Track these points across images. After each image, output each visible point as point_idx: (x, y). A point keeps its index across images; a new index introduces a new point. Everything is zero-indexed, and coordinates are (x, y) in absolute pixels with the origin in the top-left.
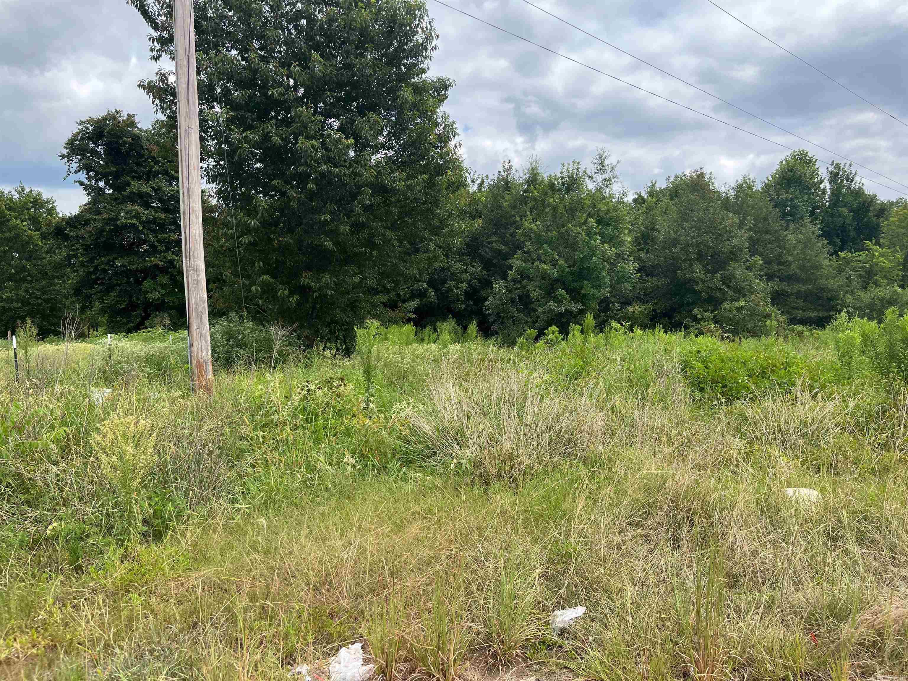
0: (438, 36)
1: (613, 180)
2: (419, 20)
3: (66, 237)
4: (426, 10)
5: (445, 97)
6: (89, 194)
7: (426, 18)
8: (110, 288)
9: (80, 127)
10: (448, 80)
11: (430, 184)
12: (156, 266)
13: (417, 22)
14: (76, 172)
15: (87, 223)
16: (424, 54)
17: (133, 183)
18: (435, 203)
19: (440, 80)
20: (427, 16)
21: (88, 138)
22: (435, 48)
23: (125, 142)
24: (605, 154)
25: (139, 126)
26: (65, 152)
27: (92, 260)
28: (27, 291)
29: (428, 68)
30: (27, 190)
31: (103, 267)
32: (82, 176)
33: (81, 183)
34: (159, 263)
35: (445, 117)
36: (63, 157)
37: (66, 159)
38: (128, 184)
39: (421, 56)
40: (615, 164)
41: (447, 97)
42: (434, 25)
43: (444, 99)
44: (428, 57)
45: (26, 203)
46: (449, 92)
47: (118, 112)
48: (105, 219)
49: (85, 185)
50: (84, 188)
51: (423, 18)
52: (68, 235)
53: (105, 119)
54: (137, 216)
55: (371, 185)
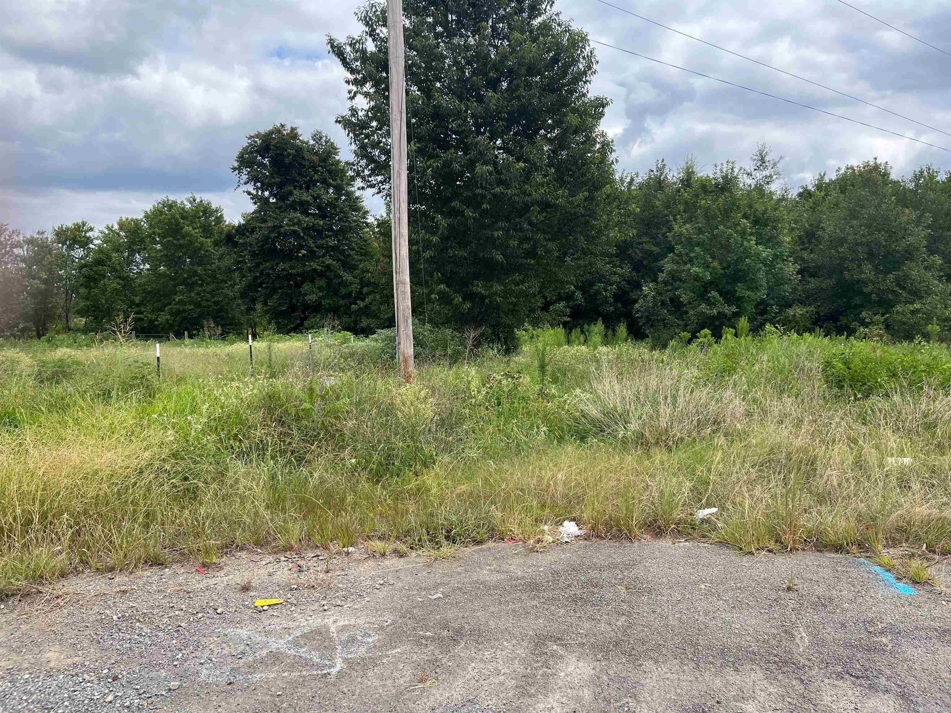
0: (597, 62)
1: (775, 177)
2: (581, 51)
3: (235, 244)
4: (588, 40)
5: (602, 114)
6: (255, 203)
7: (587, 48)
8: (274, 291)
9: (249, 141)
10: (606, 99)
11: (590, 199)
12: (315, 270)
13: (579, 52)
14: (246, 183)
15: (253, 230)
16: (584, 79)
17: (295, 192)
18: (593, 215)
19: (597, 99)
20: (589, 45)
21: (257, 151)
22: (595, 73)
23: (289, 154)
24: (766, 150)
25: (301, 138)
26: (236, 164)
27: (258, 266)
28: (199, 294)
29: (588, 92)
30: (198, 200)
31: (267, 271)
32: (250, 188)
33: (249, 193)
34: (318, 267)
35: (603, 135)
36: (234, 169)
37: (237, 172)
38: (291, 194)
39: (581, 80)
40: (777, 160)
41: (604, 115)
42: (595, 53)
43: (600, 118)
44: (588, 81)
45: (197, 212)
46: (606, 110)
47: (283, 126)
48: (270, 227)
49: (252, 194)
50: (251, 198)
51: (584, 48)
52: (237, 242)
53: (271, 133)
54: (299, 223)
55: (538, 203)
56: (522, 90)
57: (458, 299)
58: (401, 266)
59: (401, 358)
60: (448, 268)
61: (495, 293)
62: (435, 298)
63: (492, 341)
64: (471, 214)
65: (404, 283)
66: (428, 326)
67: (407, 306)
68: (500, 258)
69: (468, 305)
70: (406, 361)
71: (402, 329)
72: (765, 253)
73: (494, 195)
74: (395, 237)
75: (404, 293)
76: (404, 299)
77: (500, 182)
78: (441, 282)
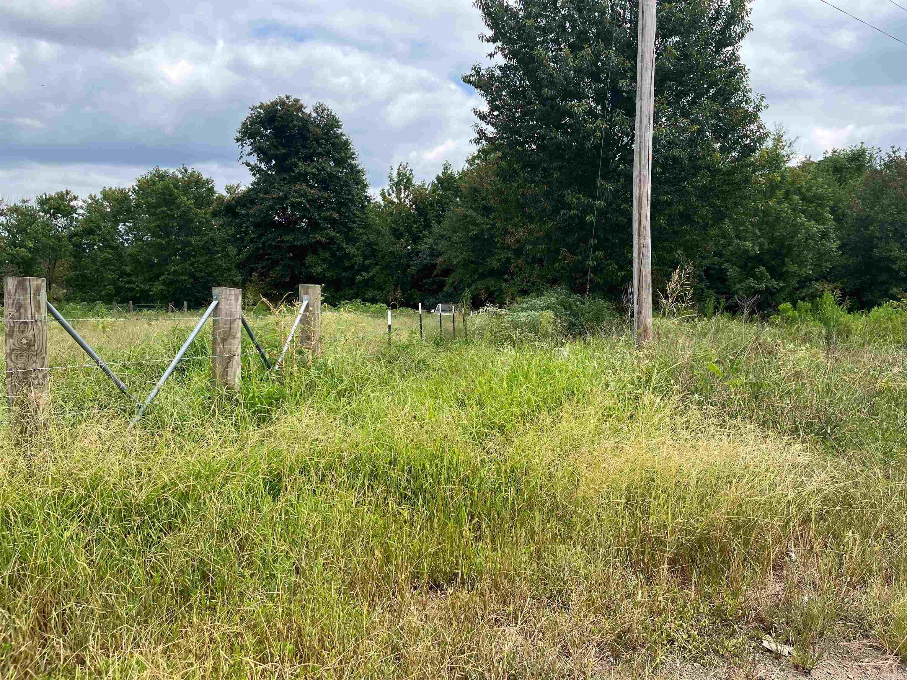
6: (254, 175)
9: (252, 112)
12: (319, 242)
14: (249, 154)
15: (252, 202)
17: (300, 164)
21: (259, 123)
23: (295, 126)
25: (304, 110)
26: (239, 135)
30: (190, 171)
32: (253, 160)
33: (248, 164)
34: (322, 239)
36: (238, 140)
37: (240, 142)
38: (296, 165)
45: (189, 183)
47: (288, 97)
54: (305, 196)
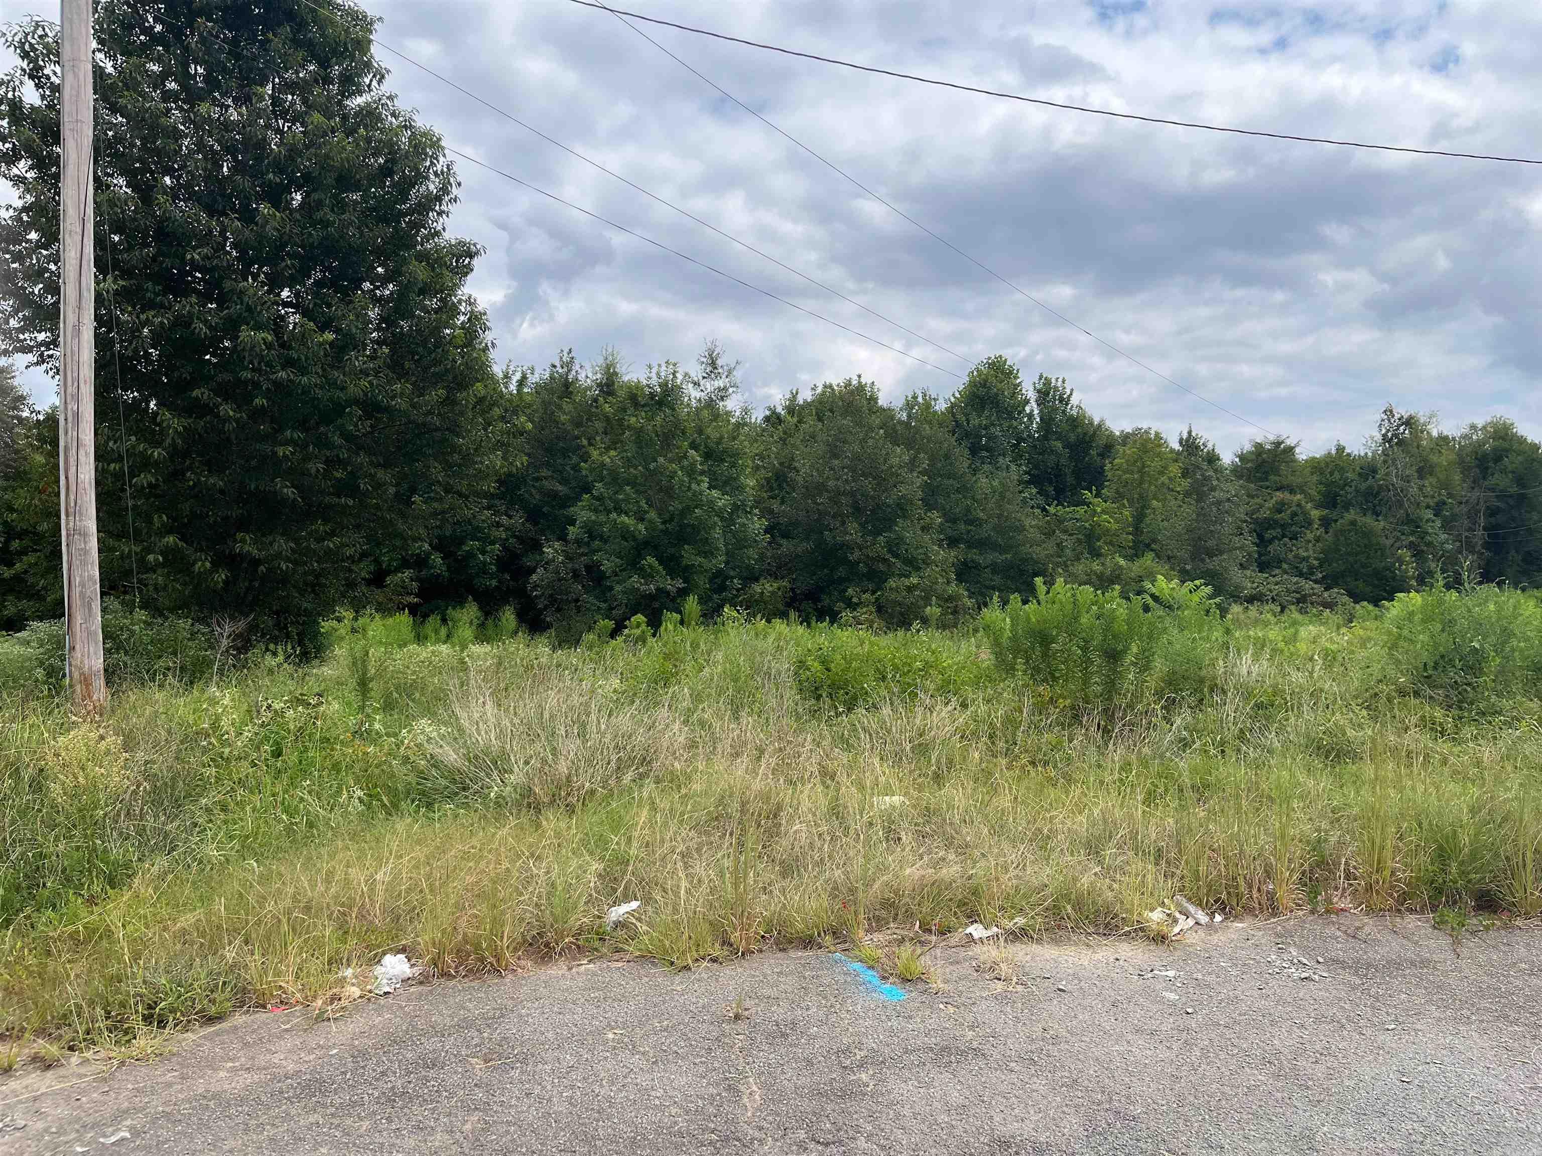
0: (459, 184)
1: (731, 390)
2: (431, 162)
4: (443, 148)
5: (469, 269)
7: (441, 159)
10: (475, 245)
11: (449, 401)
13: (428, 164)
16: (437, 208)
18: (455, 429)
19: (460, 243)
20: (444, 156)
22: (455, 201)
24: (718, 349)
29: (444, 229)
35: (470, 302)
39: (433, 210)
40: (733, 366)
41: (472, 270)
42: (455, 168)
43: (466, 274)
44: (444, 212)
46: (476, 262)
51: (436, 159)
55: (356, 402)
56: (327, 210)
57: (202, 564)
58: (79, 501)
59: (76, 675)
60: (186, 507)
61: (278, 555)
62: (156, 560)
63: (275, 640)
64: (231, 413)
65: (85, 535)
66: (141, 615)
67: (91, 578)
68: (289, 492)
69: (221, 576)
70: (86, 681)
71: (78, 619)
72: (723, 501)
73: (277, 384)
74: (66, 448)
75: (86, 552)
76: (84, 563)
77: (289, 363)
78: (170, 532)
